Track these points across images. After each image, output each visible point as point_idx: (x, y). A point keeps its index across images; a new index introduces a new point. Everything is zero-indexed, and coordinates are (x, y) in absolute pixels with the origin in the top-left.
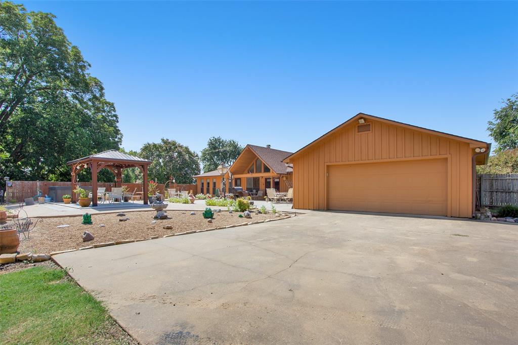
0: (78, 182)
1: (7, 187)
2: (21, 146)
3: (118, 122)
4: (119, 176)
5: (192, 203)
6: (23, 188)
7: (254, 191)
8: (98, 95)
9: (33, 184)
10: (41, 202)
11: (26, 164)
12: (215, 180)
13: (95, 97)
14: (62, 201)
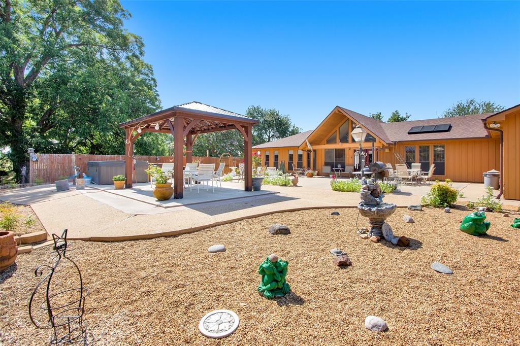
0: (136, 154)
1: (31, 162)
2: (50, 112)
3: (156, 86)
4: (189, 145)
5: (295, 185)
6: (52, 162)
7: (339, 166)
8: (137, 53)
9: (64, 158)
10: (80, 187)
11: (54, 135)
12: (276, 153)
13: (134, 55)
14: (111, 183)
